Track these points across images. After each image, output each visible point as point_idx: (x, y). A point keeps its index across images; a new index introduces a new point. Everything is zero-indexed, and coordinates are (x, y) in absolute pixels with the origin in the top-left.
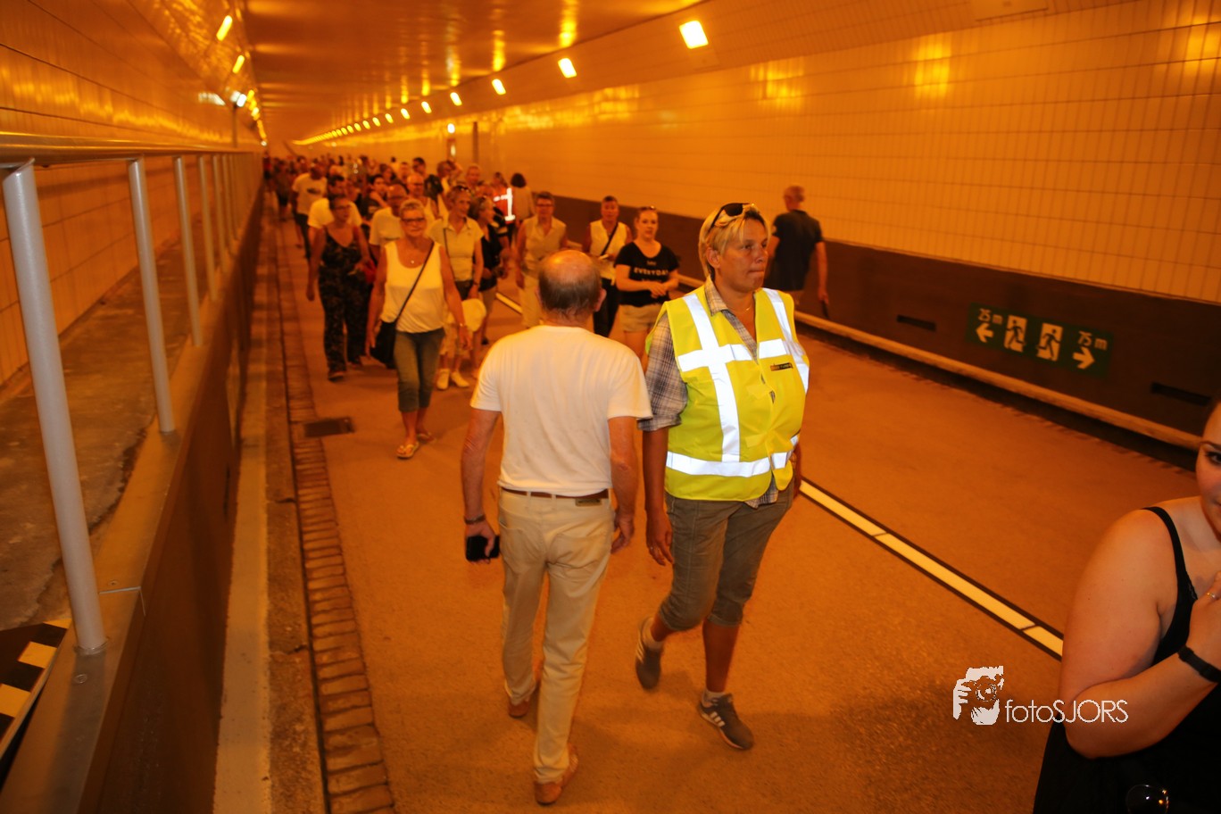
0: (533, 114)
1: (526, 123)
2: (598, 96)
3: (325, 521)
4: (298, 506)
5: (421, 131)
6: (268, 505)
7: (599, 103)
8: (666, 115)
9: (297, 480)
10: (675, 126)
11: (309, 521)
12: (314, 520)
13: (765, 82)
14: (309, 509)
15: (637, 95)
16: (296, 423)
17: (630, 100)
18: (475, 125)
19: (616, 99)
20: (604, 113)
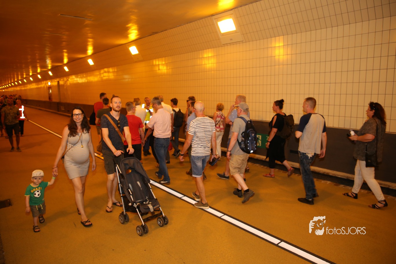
0: (80, 78)
1: (77, 81)
2: (102, 71)
5: (38, 85)
7: (103, 73)
8: (126, 76)
10: (130, 80)
13: (159, 65)
15: (116, 70)
17: (113, 72)
18: (58, 82)
19: (108, 72)
20: (105, 76)
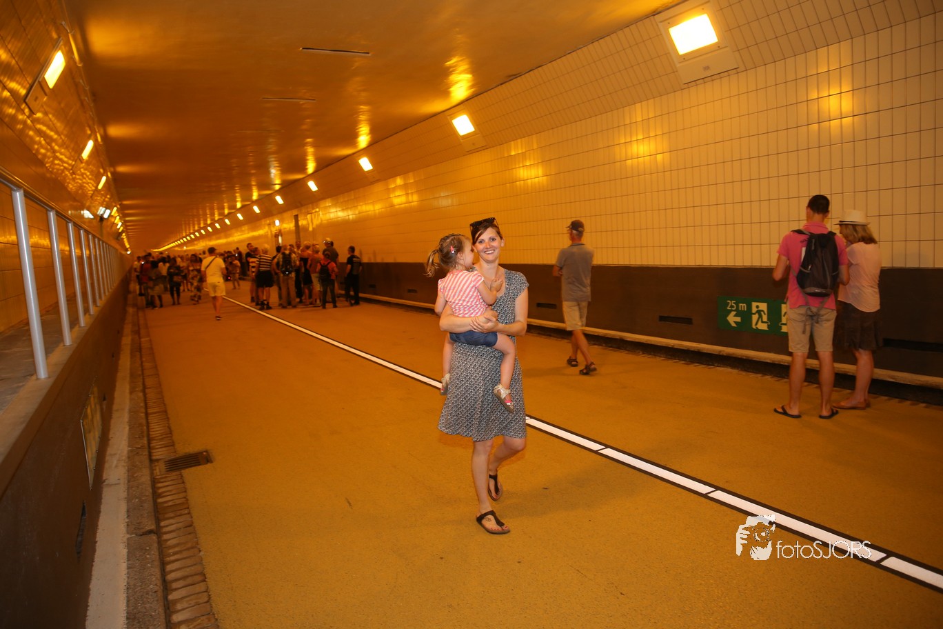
3: (188, 549)
4: (159, 537)
6: (128, 539)
9: (158, 513)
11: (171, 551)
12: (176, 549)
14: (171, 539)
16: (157, 460)
